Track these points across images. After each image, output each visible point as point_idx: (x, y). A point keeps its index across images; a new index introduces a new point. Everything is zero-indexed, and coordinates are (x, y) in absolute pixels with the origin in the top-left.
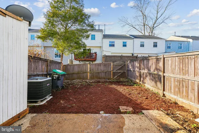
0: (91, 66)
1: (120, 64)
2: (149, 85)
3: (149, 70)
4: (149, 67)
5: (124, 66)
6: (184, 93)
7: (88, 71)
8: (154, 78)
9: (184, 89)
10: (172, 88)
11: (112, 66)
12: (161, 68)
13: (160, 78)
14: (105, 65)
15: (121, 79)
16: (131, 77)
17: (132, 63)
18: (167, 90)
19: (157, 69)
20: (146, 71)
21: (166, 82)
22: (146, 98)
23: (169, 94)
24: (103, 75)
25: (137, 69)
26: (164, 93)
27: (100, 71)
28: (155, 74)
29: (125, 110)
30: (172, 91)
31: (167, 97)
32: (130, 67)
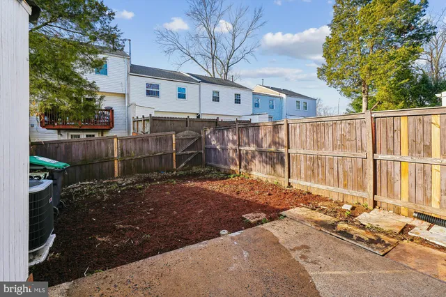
0: (124, 143)
1: (191, 137)
2: (260, 172)
3: (259, 145)
4: (260, 140)
5: (198, 141)
6: (320, 176)
7: (116, 155)
8: (270, 159)
9: (320, 169)
10: (303, 171)
11: (174, 142)
12: (283, 141)
13: (282, 158)
14: (158, 140)
15: (194, 167)
16: (217, 162)
17: (218, 134)
18: (295, 176)
19: (274, 143)
20: (253, 148)
21: (293, 163)
22: (269, 195)
23: (299, 181)
24: (154, 163)
25: (230, 145)
26: (291, 180)
27: (147, 155)
28: (271, 152)
29: (257, 219)
30: (303, 176)
31: (294, 187)
32: (214, 143)
